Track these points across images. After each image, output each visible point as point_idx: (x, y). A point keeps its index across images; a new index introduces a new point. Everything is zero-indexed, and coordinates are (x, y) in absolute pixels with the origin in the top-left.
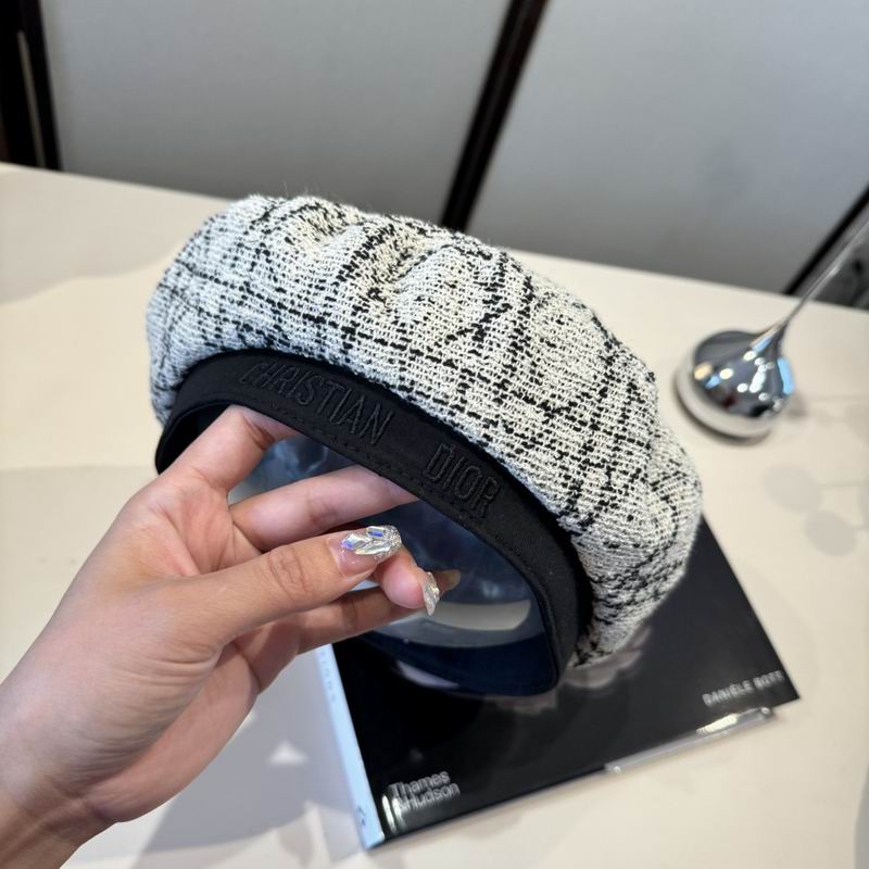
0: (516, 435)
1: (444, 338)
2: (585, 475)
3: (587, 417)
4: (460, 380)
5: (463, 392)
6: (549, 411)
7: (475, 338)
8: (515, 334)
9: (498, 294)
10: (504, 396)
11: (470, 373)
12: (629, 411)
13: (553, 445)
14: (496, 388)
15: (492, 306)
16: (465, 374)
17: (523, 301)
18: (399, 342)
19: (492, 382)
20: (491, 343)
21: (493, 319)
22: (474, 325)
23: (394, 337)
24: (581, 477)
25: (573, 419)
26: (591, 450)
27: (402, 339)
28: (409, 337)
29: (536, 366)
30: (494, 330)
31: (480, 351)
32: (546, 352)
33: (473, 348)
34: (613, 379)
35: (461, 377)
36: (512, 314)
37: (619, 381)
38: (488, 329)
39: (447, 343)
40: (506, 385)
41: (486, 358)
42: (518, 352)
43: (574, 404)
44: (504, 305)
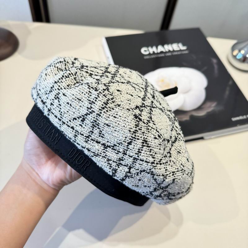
0: (92, 152)
1: (72, 119)
2: (119, 167)
3: (121, 150)
4: (75, 134)
5: (75, 137)
6: (105, 146)
7: (82, 121)
8: (94, 122)
9: (92, 106)
10: (88, 140)
11: (78, 132)
12: (142, 150)
13: (106, 157)
14: (85, 138)
15: (89, 110)
16: (77, 132)
17: (100, 110)
18: (60, 118)
19: (84, 136)
20: (86, 124)
21: (88, 115)
22: (82, 115)
23: (59, 116)
24: (117, 168)
25: (115, 150)
26: (123, 160)
27: (61, 117)
28: (63, 117)
29: (102, 132)
30: (88, 119)
31: (83, 125)
32: (106, 128)
33: (80, 124)
34: (135, 138)
35: (75, 132)
36: (94, 115)
37: (138, 139)
38: (86, 118)
39: (73, 120)
40: (89, 137)
41: (84, 128)
42: (94, 127)
43: (116, 146)
44: (92, 111)
